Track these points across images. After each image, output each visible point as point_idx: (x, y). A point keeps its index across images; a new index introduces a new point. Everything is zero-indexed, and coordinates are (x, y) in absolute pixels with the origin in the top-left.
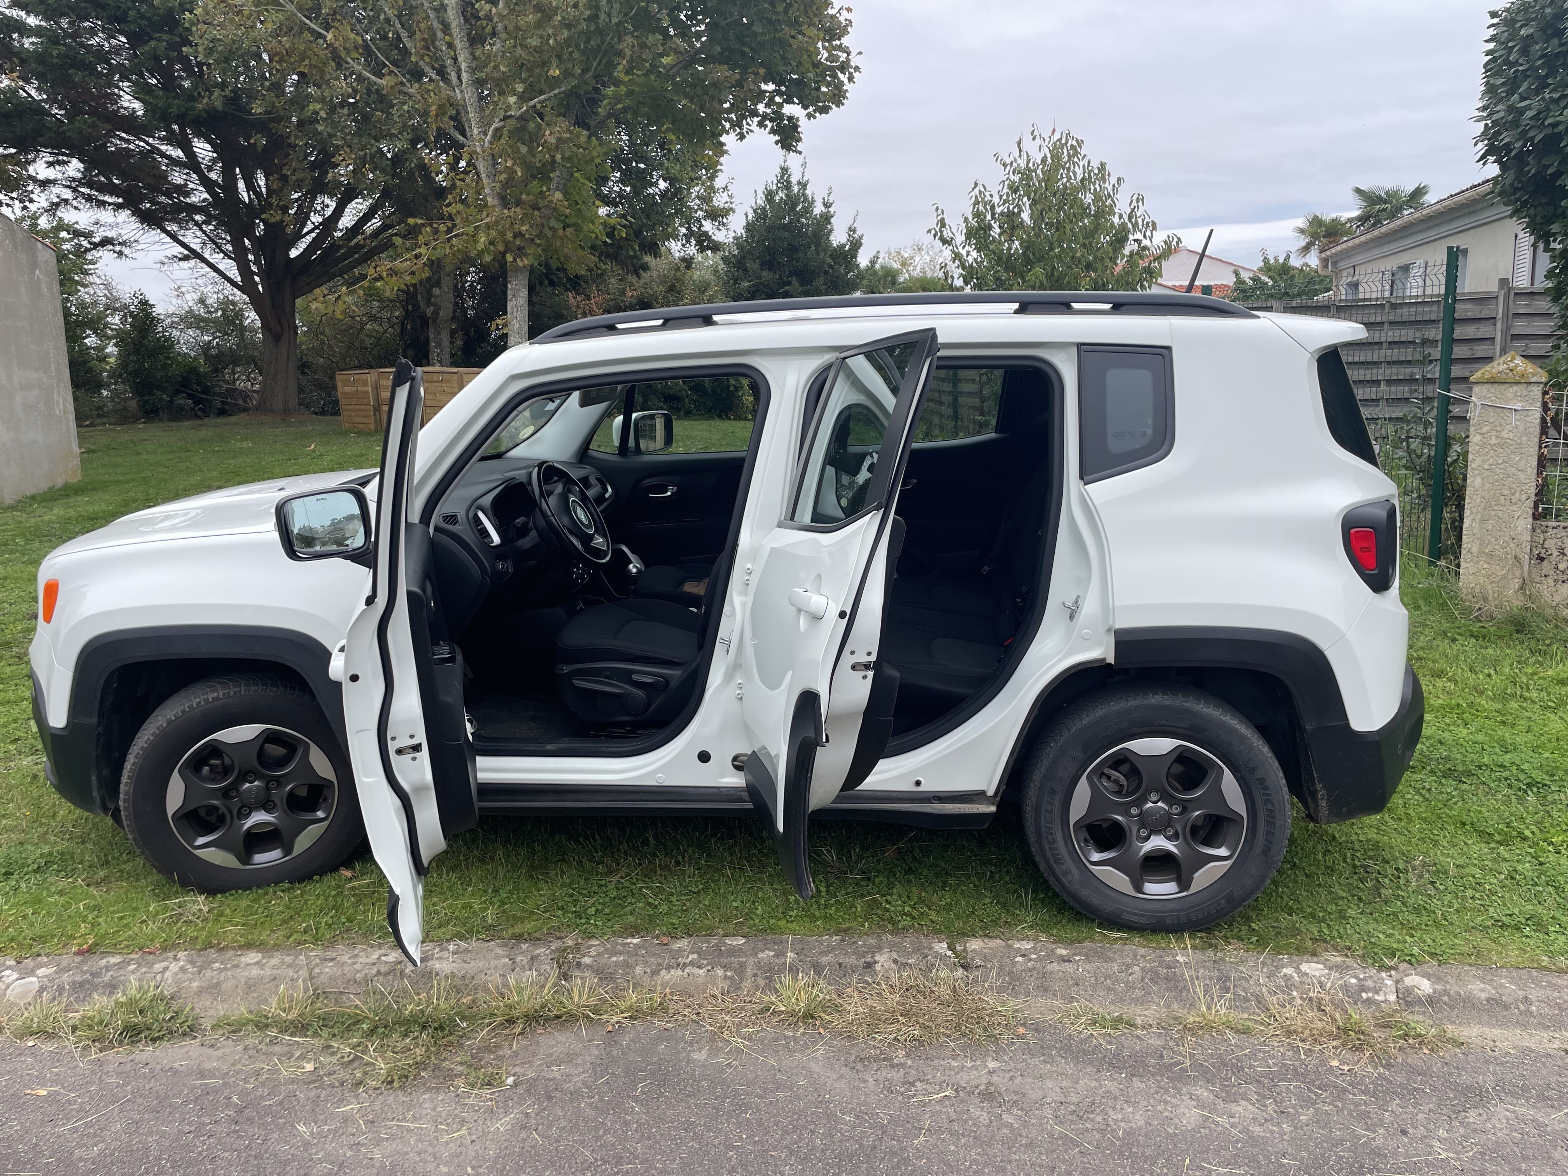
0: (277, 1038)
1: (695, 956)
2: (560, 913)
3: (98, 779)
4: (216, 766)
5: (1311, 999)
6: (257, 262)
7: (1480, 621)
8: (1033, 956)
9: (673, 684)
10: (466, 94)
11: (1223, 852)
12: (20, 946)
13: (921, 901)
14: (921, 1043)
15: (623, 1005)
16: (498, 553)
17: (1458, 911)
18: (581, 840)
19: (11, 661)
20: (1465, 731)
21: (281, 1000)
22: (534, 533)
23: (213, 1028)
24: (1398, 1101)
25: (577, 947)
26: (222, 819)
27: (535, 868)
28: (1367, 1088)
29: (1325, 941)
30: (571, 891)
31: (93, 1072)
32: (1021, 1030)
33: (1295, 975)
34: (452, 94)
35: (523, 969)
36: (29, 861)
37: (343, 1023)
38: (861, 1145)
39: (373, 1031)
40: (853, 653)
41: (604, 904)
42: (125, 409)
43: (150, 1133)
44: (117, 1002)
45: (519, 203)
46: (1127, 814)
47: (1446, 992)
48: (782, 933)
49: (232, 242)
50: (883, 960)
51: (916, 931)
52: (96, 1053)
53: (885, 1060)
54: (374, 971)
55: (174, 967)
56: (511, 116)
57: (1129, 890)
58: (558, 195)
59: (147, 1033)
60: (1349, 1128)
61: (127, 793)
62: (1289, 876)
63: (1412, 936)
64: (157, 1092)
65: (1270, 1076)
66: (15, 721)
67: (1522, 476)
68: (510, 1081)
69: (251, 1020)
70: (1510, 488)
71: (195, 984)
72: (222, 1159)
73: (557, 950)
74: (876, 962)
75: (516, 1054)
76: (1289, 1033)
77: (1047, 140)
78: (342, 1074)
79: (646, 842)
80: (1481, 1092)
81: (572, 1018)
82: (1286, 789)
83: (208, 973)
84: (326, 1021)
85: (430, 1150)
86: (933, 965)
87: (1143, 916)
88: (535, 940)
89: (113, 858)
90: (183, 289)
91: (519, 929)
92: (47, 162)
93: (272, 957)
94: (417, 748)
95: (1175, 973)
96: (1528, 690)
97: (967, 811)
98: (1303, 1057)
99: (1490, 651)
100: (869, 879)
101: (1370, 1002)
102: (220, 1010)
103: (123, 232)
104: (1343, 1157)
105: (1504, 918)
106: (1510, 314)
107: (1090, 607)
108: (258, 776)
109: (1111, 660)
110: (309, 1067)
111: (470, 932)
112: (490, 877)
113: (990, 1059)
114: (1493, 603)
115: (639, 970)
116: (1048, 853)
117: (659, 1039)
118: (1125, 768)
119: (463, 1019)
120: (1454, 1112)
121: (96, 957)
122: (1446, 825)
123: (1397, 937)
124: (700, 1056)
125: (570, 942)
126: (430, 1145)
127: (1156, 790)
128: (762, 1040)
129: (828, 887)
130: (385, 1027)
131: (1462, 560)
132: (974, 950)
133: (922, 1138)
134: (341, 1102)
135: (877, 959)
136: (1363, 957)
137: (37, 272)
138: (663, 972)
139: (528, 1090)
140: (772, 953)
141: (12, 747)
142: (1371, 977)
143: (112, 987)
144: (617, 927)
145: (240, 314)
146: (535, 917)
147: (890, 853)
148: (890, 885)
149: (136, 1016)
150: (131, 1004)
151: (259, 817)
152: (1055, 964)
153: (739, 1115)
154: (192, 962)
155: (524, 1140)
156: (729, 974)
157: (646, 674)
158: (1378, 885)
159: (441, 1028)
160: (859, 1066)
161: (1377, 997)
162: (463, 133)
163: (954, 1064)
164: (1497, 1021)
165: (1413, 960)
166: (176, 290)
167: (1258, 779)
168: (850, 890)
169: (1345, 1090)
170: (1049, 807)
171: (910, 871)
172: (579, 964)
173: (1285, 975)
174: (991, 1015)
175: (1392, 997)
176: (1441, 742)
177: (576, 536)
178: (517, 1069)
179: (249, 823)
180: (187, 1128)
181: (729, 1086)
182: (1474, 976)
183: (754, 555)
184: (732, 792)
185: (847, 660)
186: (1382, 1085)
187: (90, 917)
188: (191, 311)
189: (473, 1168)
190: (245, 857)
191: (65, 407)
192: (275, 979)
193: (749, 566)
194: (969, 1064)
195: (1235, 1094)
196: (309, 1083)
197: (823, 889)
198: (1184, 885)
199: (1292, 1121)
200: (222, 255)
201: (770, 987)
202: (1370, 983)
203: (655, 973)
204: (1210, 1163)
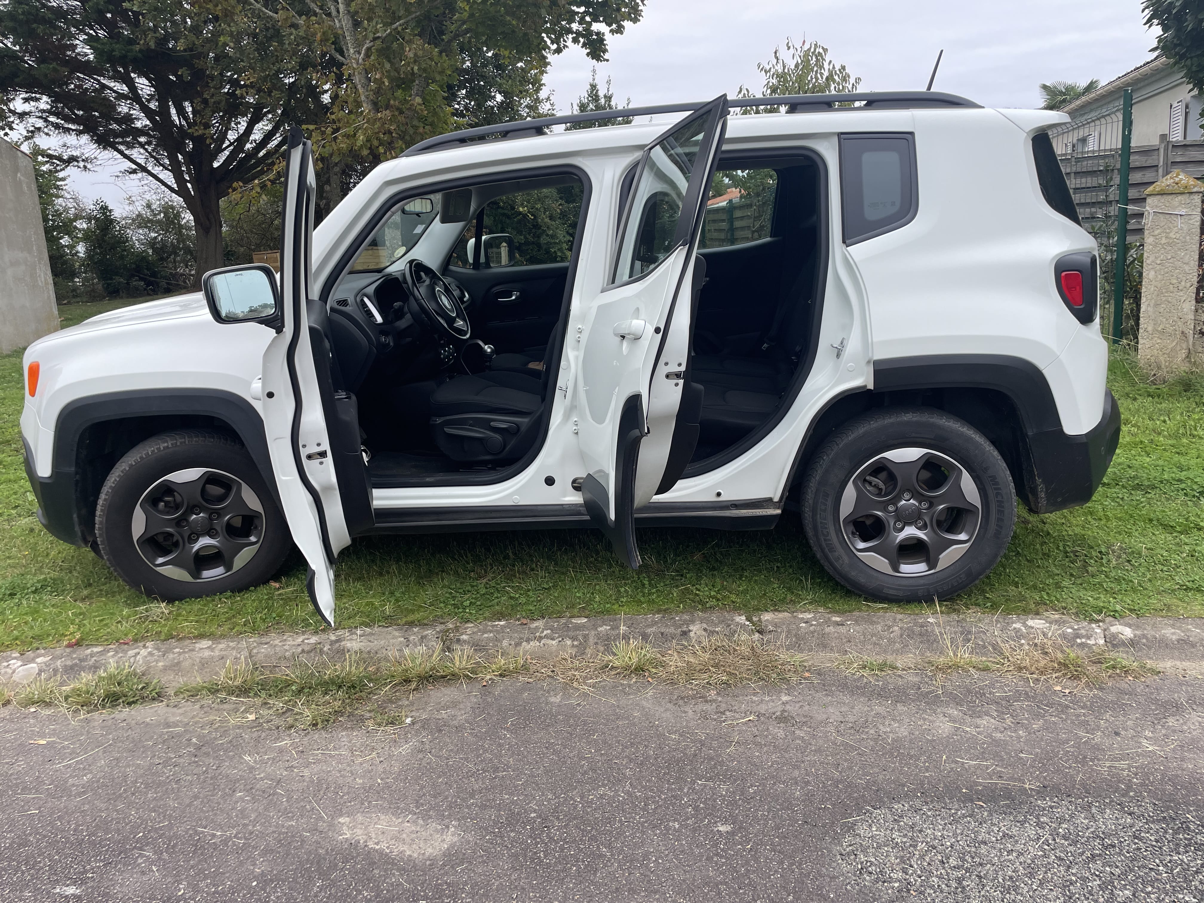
0: (226, 699)
1: (549, 631)
2: (442, 605)
3: (79, 517)
4: (169, 502)
5: (1036, 645)
6: (189, 172)
7: (1155, 384)
8: (814, 623)
9: (523, 429)
10: (343, 23)
11: (963, 537)
12: (23, 643)
13: (724, 588)
14: (729, 685)
15: (494, 667)
16: (381, 329)
17: (1150, 580)
18: (456, 557)
19: (11, 453)
20: (1148, 459)
21: (228, 672)
22: (408, 316)
23: (176, 694)
24: (1110, 713)
25: (457, 629)
26: (176, 545)
27: (422, 578)
28: (1085, 704)
29: (1045, 604)
30: (450, 590)
31: (83, 727)
32: (807, 674)
33: (1023, 628)
34: (332, 24)
35: (415, 645)
36: (29, 585)
37: (277, 686)
38: (685, 754)
39: (300, 691)
40: (666, 364)
41: (476, 599)
42: (93, 290)
43: (129, 766)
44: (100, 677)
45: (388, 107)
46: (885, 510)
47: (1144, 636)
48: (616, 614)
49: (168, 157)
50: (696, 629)
51: (721, 609)
52: (84, 714)
53: (700, 697)
54: (300, 649)
55: (144, 652)
56: (379, 37)
57: (889, 571)
58: (418, 100)
59: (124, 699)
60: (1072, 732)
61: (101, 523)
62: (1014, 561)
63: (1115, 598)
64: (133, 738)
65: (1007, 699)
66: (15, 493)
67: (1187, 268)
68: (408, 720)
69: (206, 687)
70: (1178, 278)
71: (160, 664)
72: (185, 781)
73: (441, 631)
74: (690, 631)
75: (412, 704)
76: (1020, 669)
77: (799, 50)
78: (277, 721)
79: (506, 557)
80: (1177, 704)
81: (455, 677)
82: (1012, 484)
83: (171, 656)
84: (263, 685)
85: (348, 769)
86: (735, 631)
87: (900, 590)
88: (422, 625)
89: (94, 582)
90: (133, 199)
91: (411, 618)
92: (23, 99)
93: (220, 643)
94: (323, 454)
95: (927, 630)
96: (1196, 430)
97: (758, 514)
98: (1032, 685)
99: (1164, 405)
100: (682, 575)
101: (1083, 645)
102: (181, 681)
103: (85, 152)
104: (1069, 752)
105: (1187, 583)
106: (1169, 162)
107: (853, 345)
108: (202, 509)
109: (871, 386)
110: (252, 717)
111: (373, 621)
112: (387, 584)
113: (783, 694)
114: (1165, 370)
115: (505, 643)
116: (824, 544)
117: (523, 689)
118: (884, 475)
119: (370, 680)
120: (1156, 719)
121: (82, 648)
122: (1137, 522)
123: (1103, 599)
124: (556, 699)
125: (451, 626)
126: (349, 765)
127: (908, 490)
128: (604, 688)
129: (650, 581)
130: (310, 688)
131: (1139, 338)
132: (767, 620)
133: (732, 748)
134: (277, 739)
135: (691, 628)
136: (1077, 614)
137: (19, 175)
138: (524, 644)
139: (423, 727)
140: (609, 628)
141: (13, 512)
142: (1083, 627)
143: (95, 668)
144: (487, 614)
145: (178, 216)
146: (422, 610)
147: (697, 557)
148: (699, 579)
149: (115, 687)
150: (111, 678)
151: (205, 541)
152: (831, 628)
153: (588, 737)
154: (158, 649)
155: (421, 759)
156: (576, 643)
157: (502, 422)
158: (1086, 564)
159: (354, 687)
160: (681, 702)
161: (1089, 642)
162: (342, 53)
163: (755, 698)
164: (1186, 656)
165: (1117, 615)
166: (128, 199)
167: (990, 477)
168: (668, 582)
169: (1067, 707)
170: (823, 507)
171: (714, 569)
172: (458, 640)
173: (1015, 629)
174: (782, 665)
175: (1102, 642)
176: (1129, 467)
177: (442, 318)
178: (413, 714)
179: (197, 546)
180: (158, 761)
181: (579, 718)
182: (1166, 624)
183: (583, 318)
184: (573, 508)
185: (662, 370)
186: (1097, 702)
187: (77, 620)
188: (139, 215)
189: (382, 779)
190: (196, 573)
191: (46, 279)
192: (223, 658)
193: (580, 326)
194: (767, 698)
195: (979, 712)
196: (252, 728)
197: (647, 583)
198: (932, 564)
199: (1027, 729)
200: (161, 168)
201: (608, 650)
202: (1083, 632)
203: (518, 644)
204: (963, 758)
